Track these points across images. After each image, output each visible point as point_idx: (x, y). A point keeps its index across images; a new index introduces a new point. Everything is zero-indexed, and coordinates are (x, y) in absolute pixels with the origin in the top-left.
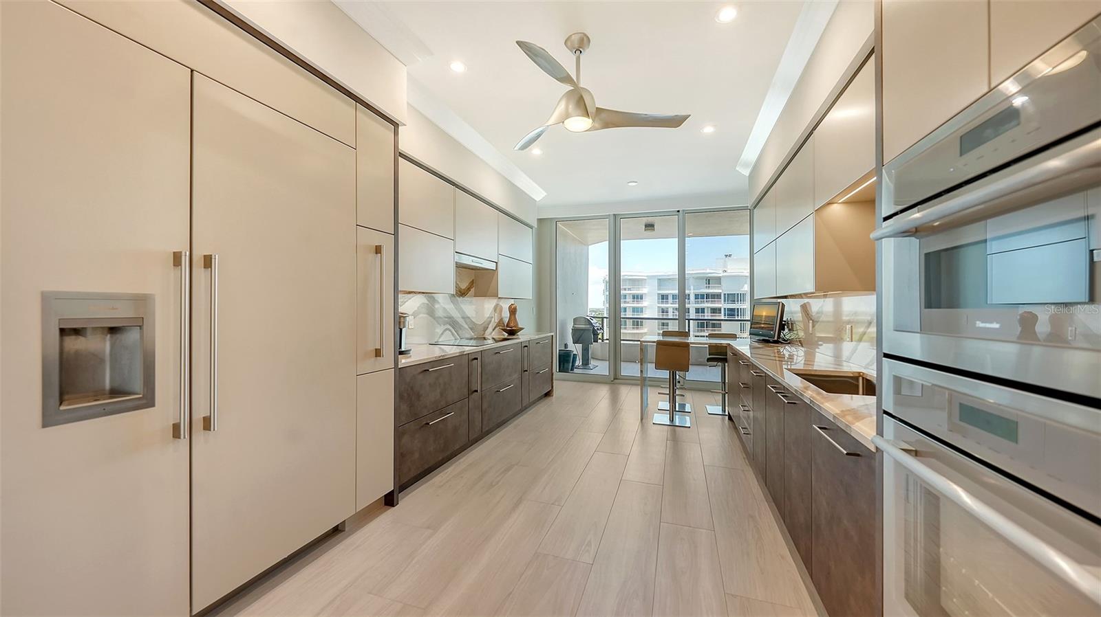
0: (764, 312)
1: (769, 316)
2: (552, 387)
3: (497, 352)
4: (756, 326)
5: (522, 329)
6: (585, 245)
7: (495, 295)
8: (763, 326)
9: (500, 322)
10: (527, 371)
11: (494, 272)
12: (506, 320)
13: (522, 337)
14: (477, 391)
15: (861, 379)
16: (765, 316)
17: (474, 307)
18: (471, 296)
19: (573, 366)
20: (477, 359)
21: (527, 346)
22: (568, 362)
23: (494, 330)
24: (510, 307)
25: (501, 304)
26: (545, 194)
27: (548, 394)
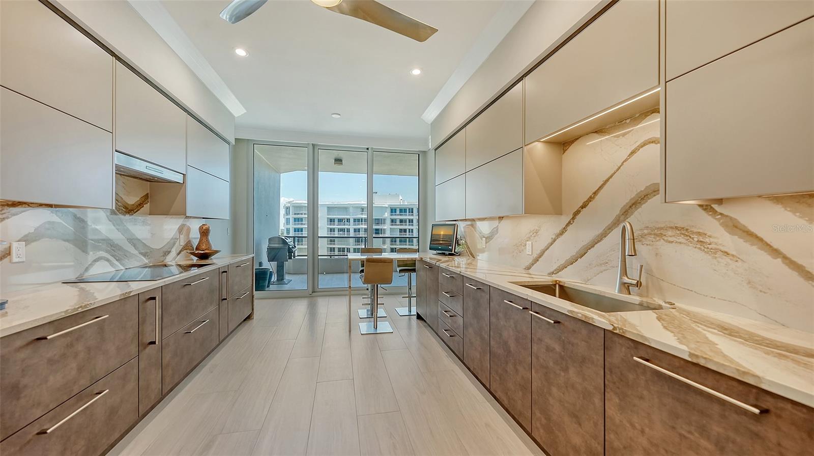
0: (442, 232)
1: (446, 235)
2: (253, 309)
3: (186, 284)
4: (434, 242)
5: (216, 252)
6: (278, 172)
7: (182, 213)
8: (441, 242)
9: (188, 246)
10: (226, 299)
11: (181, 186)
12: (195, 243)
13: (219, 261)
14: (154, 343)
15: (557, 286)
16: (443, 235)
17: (148, 227)
18: (145, 214)
19: (269, 282)
20: (154, 298)
21: (226, 272)
22: (264, 279)
23: (178, 254)
24: (201, 228)
25: (188, 224)
26: (245, 111)
27: (249, 318)
